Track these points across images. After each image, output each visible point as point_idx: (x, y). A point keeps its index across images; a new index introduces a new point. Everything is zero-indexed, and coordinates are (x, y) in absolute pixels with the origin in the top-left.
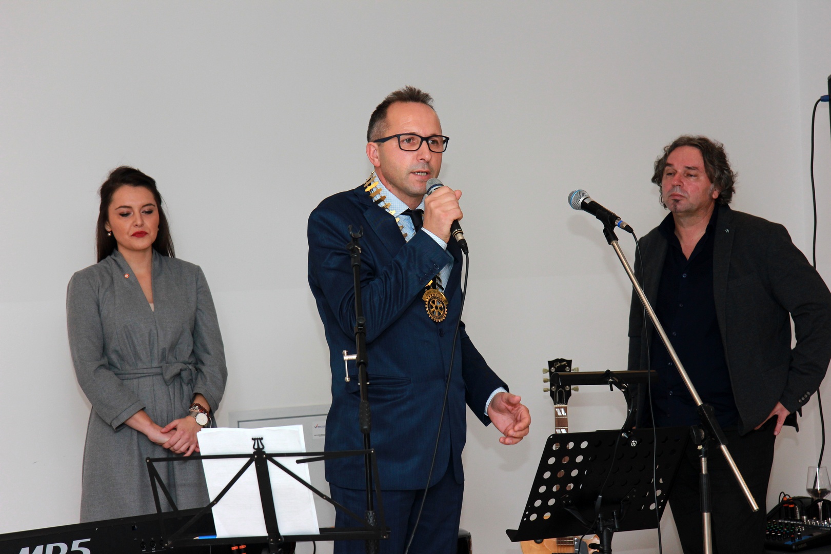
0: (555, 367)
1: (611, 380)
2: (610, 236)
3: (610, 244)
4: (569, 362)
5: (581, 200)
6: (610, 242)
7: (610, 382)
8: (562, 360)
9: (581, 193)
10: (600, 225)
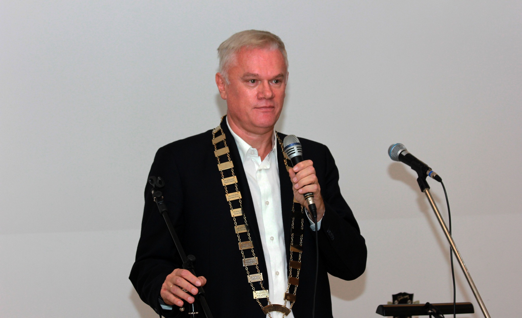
0: (398, 300)
1: (430, 311)
2: (423, 185)
3: (422, 191)
4: (411, 296)
5: (399, 152)
6: (422, 189)
7: (430, 313)
8: (405, 294)
9: (399, 146)
10: (415, 174)
